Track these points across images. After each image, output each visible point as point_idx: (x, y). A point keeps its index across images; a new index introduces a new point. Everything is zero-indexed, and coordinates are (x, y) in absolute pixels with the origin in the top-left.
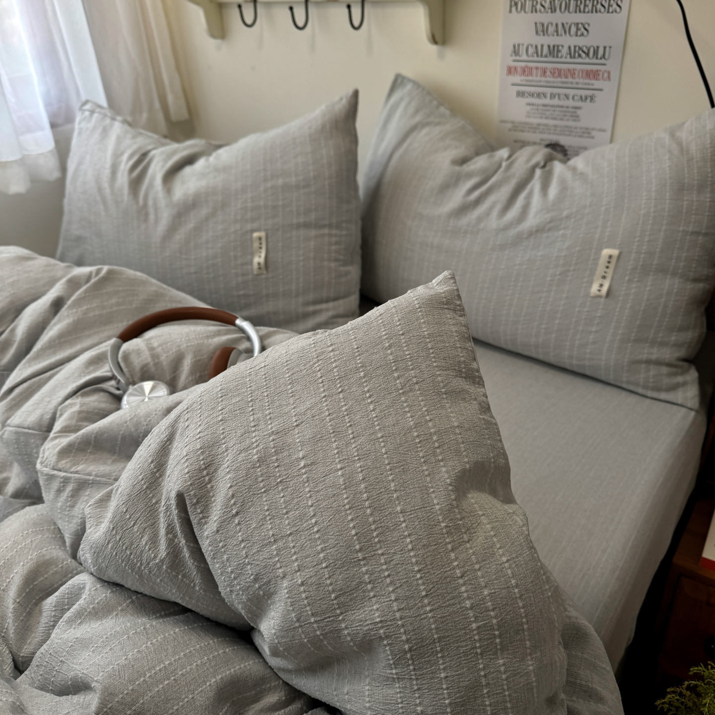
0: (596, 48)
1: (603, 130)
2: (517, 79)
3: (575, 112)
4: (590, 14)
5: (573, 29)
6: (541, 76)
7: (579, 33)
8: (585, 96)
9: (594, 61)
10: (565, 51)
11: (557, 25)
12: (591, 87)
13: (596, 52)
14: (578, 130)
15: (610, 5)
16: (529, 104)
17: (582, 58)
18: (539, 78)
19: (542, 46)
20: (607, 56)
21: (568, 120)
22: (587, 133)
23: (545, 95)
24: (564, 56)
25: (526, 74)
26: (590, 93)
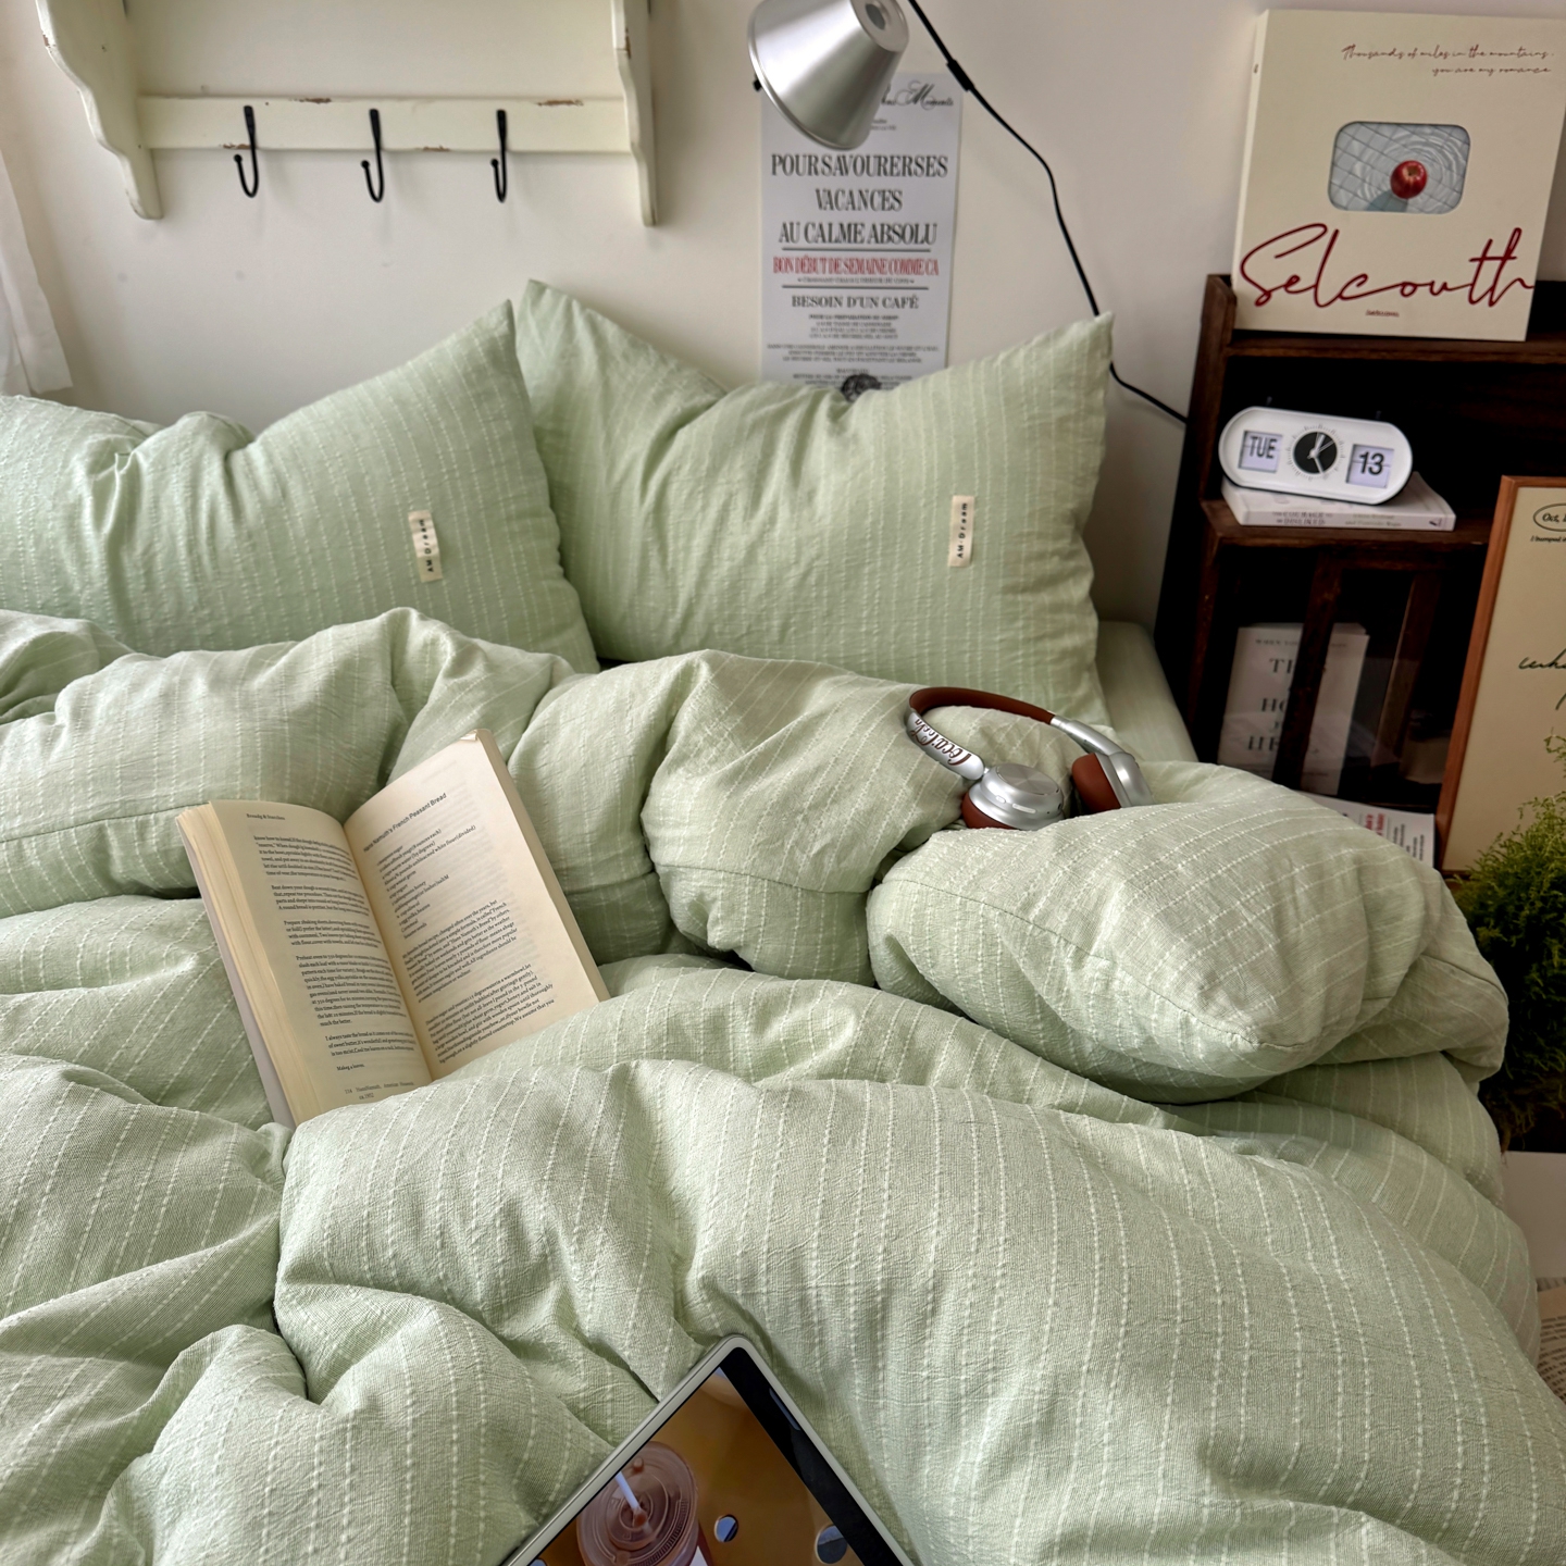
0: (914, 227)
1: (934, 349)
2: (792, 277)
3: (888, 325)
4: (901, 178)
6: (830, 272)
7: (887, 206)
8: (903, 299)
9: (913, 246)
10: (866, 232)
11: (851, 193)
12: (910, 285)
13: (914, 233)
14: (896, 351)
15: (928, 165)
16: (812, 316)
17: (894, 242)
19: (830, 225)
20: (930, 239)
21: (878, 337)
22: (909, 354)
23: (840, 304)
24: (866, 240)
25: (806, 268)
26: (909, 294)
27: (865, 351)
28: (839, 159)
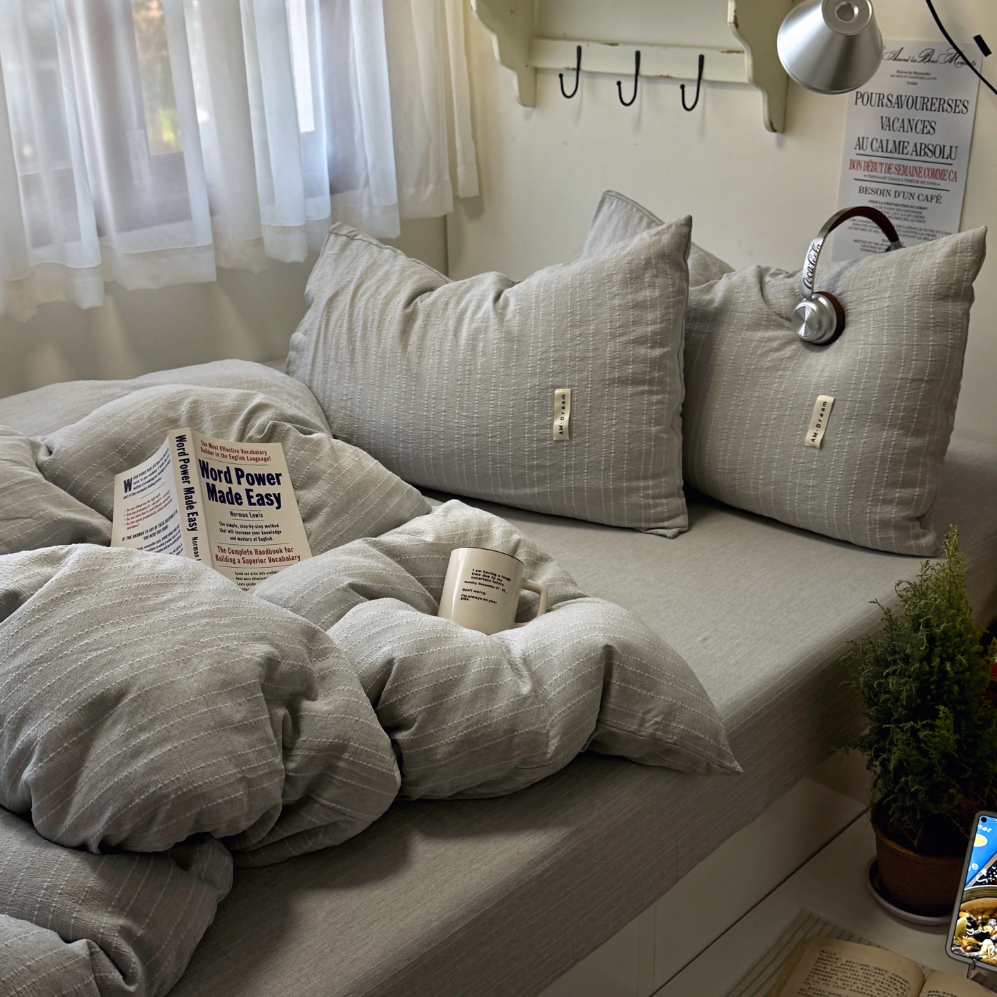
0: (942, 147)
2: (860, 174)
3: (920, 213)
4: (936, 112)
5: (920, 127)
6: (885, 173)
7: (925, 131)
8: (931, 196)
9: (941, 160)
10: (910, 148)
11: (903, 120)
12: (937, 187)
13: (942, 151)
14: (924, 232)
15: (956, 106)
16: (871, 201)
17: (927, 156)
18: (883, 175)
19: (888, 140)
20: (953, 157)
21: (912, 220)
23: (889, 195)
24: (910, 153)
25: (870, 169)
26: (936, 193)
27: (902, 229)
28: (898, 97)
